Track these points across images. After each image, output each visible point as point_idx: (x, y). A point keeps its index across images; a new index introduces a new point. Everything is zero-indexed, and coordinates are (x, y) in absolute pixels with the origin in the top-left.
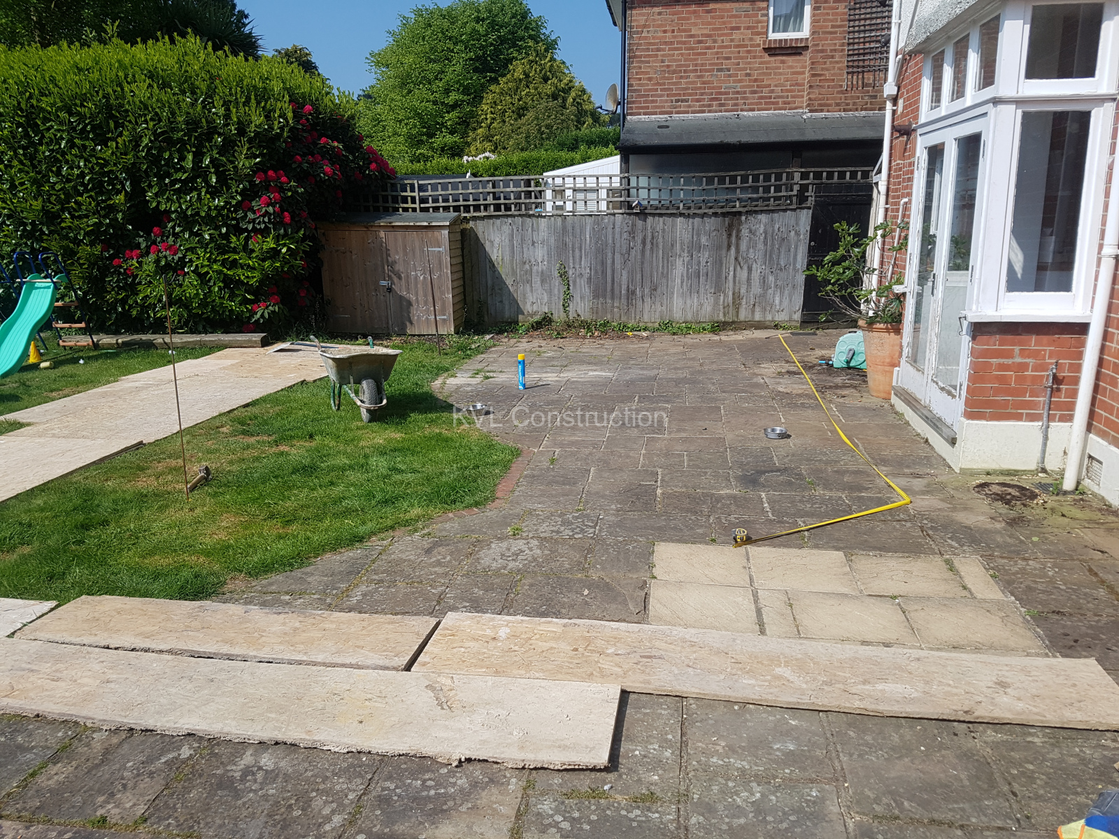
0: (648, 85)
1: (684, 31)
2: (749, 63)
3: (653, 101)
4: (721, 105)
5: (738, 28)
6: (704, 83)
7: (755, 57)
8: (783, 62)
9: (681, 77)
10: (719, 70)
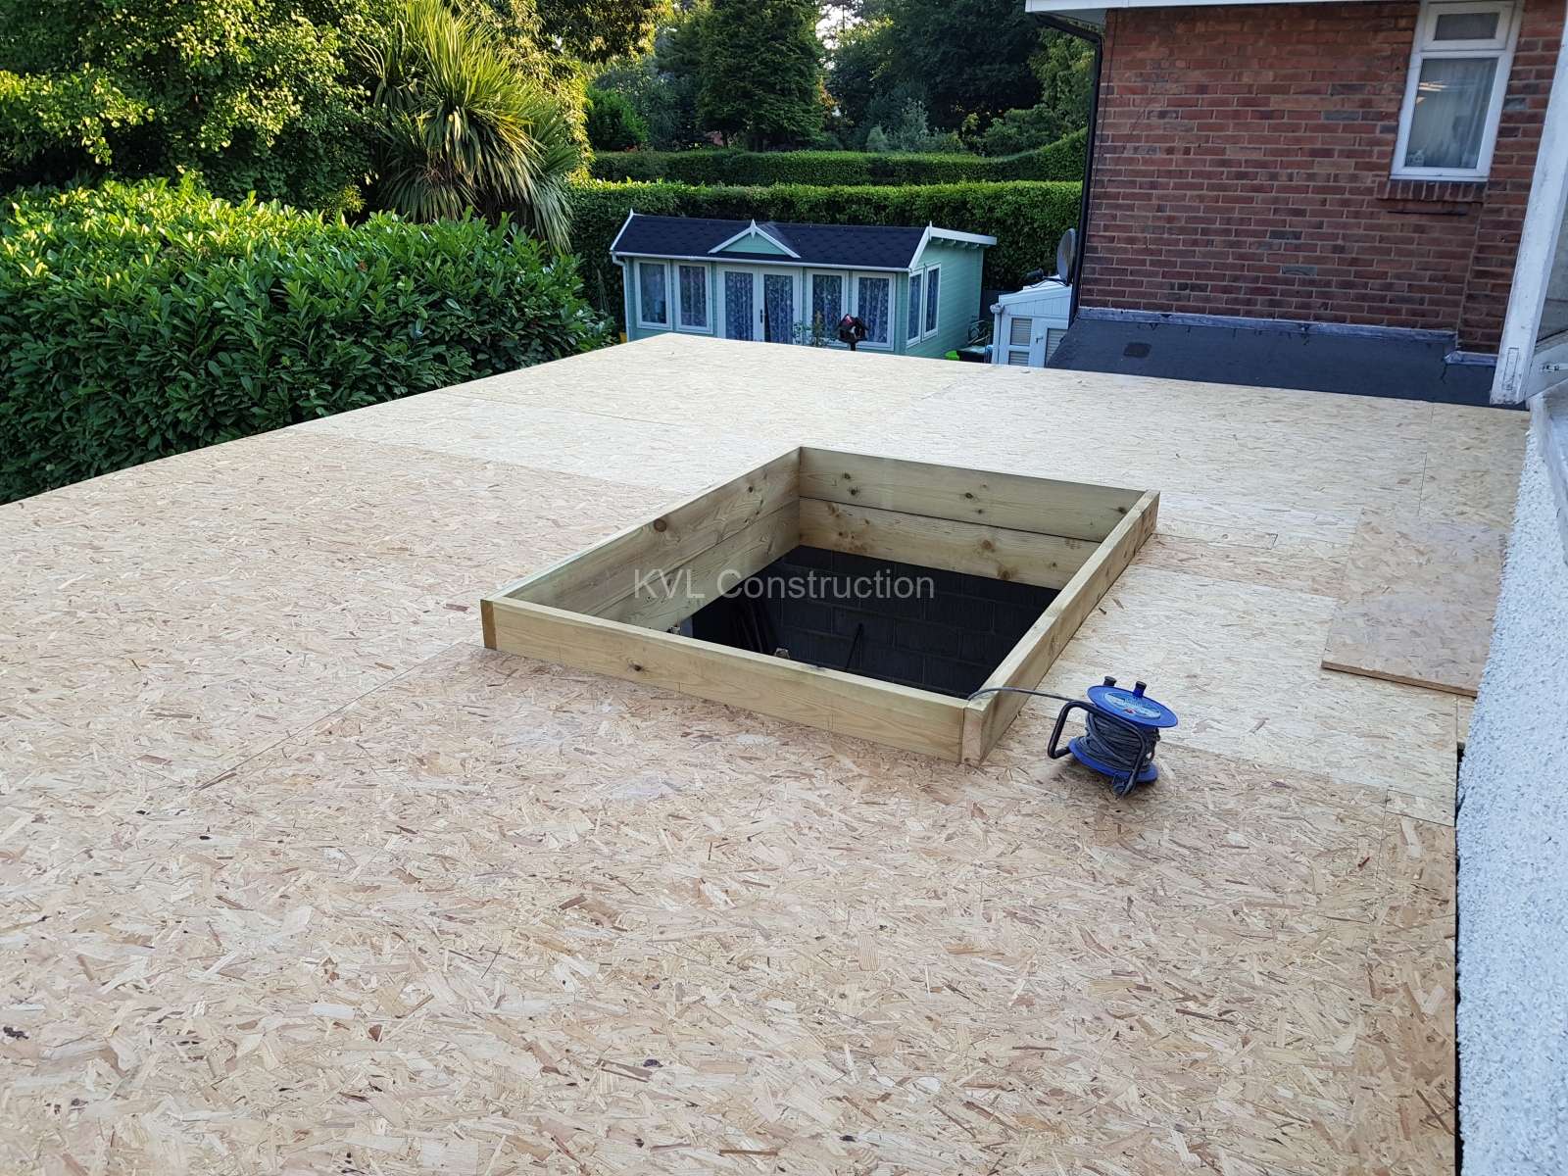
0: (1125, 251)
1: (1212, 151)
2: (1345, 226)
3: (1133, 283)
4: (1273, 303)
5: (1328, 153)
6: (1242, 257)
7: (1357, 215)
8: (1419, 229)
9: (1195, 243)
10: (1276, 235)
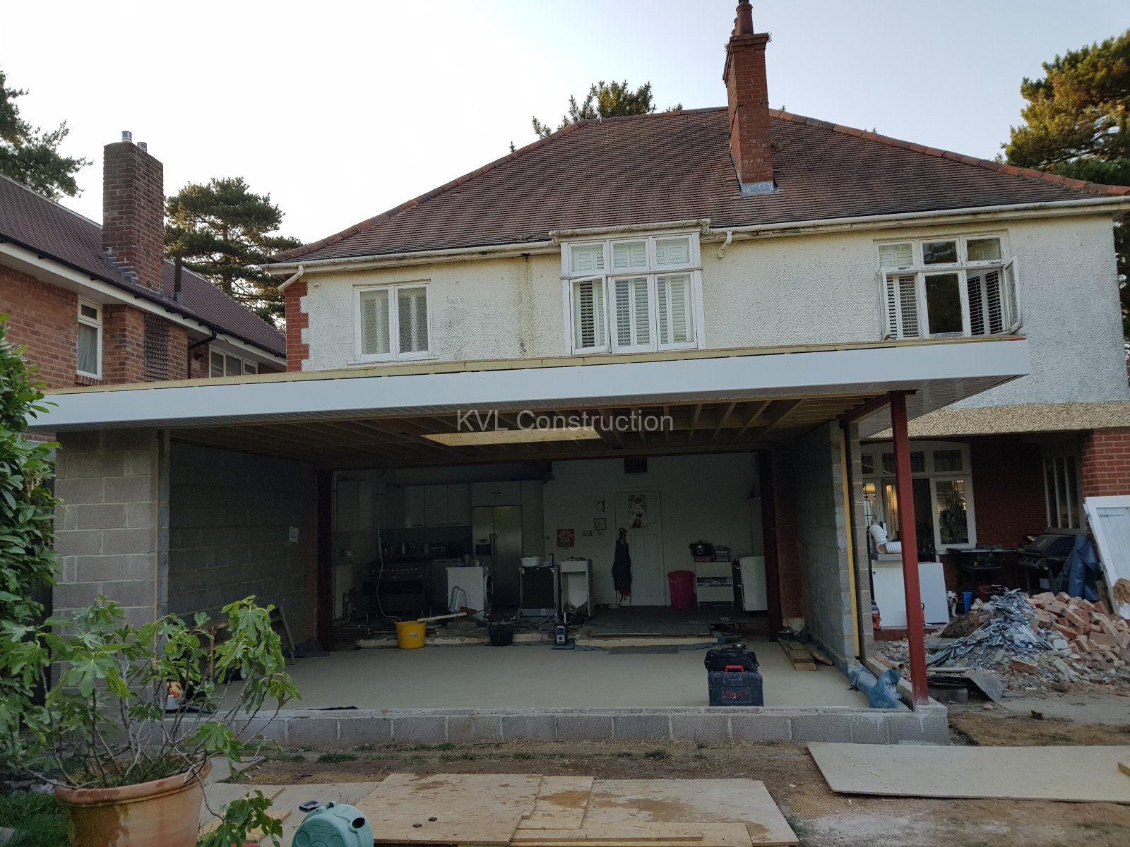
5: (56, 357)
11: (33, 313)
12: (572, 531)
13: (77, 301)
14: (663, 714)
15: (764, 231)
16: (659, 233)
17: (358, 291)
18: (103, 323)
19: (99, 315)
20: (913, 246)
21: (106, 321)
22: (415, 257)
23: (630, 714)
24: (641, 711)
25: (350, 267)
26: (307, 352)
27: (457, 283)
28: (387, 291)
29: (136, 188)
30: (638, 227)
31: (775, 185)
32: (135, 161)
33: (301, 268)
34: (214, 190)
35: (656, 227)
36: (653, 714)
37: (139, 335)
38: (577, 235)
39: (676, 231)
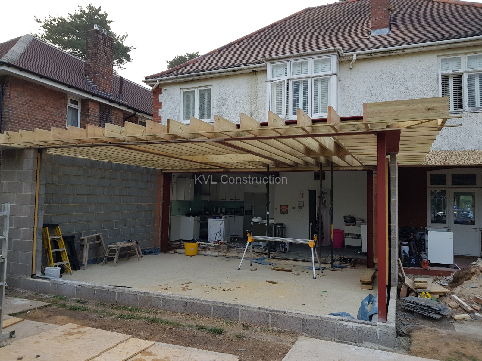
11: (44, 102)
12: (287, 206)
13: (67, 98)
14: (236, 307)
15: (374, 53)
16: (315, 56)
17: (182, 91)
18: (81, 107)
19: (79, 104)
20: (462, 58)
21: (83, 106)
22: (204, 74)
23: (221, 305)
24: (226, 304)
25: (178, 80)
26: (161, 119)
27: (224, 86)
28: (194, 91)
29: (98, 49)
30: (304, 53)
31: (390, 30)
32: (98, 38)
33: (158, 81)
34: (188, 58)
35: (313, 53)
36: (232, 307)
37: (96, 112)
38: (275, 59)
39: (324, 55)
